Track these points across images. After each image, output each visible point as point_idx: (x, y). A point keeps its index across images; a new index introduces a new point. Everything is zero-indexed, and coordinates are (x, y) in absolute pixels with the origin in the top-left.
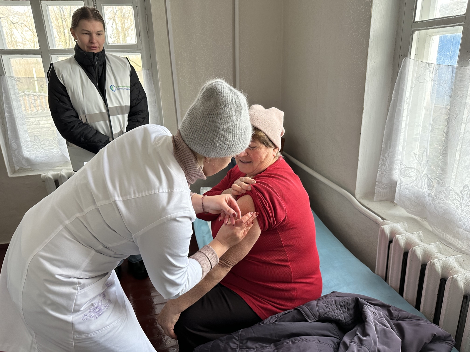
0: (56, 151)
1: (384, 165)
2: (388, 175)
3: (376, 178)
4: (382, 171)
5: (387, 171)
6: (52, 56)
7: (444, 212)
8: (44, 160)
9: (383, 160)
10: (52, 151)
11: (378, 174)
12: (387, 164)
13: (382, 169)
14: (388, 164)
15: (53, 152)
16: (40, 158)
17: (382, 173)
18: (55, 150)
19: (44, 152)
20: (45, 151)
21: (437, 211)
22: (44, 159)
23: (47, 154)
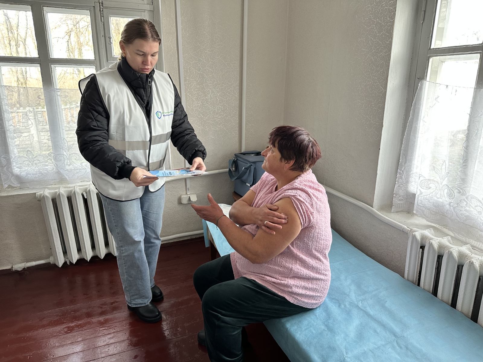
0: (51, 168)
1: (401, 178)
2: (405, 187)
3: (394, 190)
4: (399, 184)
5: (404, 183)
6: (51, 65)
7: (465, 218)
8: (37, 178)
9: (400, 173)
10: (46, 167)
11: (395, 187)
12: (403, 177)
13: (399, 182)
14: (405, 178)
15: (48, 169)
16: (32, 175)
17: (399, 186)
18: (49, 166)
19: (37, 168)
20: (39, 168)
21: (458, 217)
22: (37, 176)
23: (41, 170)
